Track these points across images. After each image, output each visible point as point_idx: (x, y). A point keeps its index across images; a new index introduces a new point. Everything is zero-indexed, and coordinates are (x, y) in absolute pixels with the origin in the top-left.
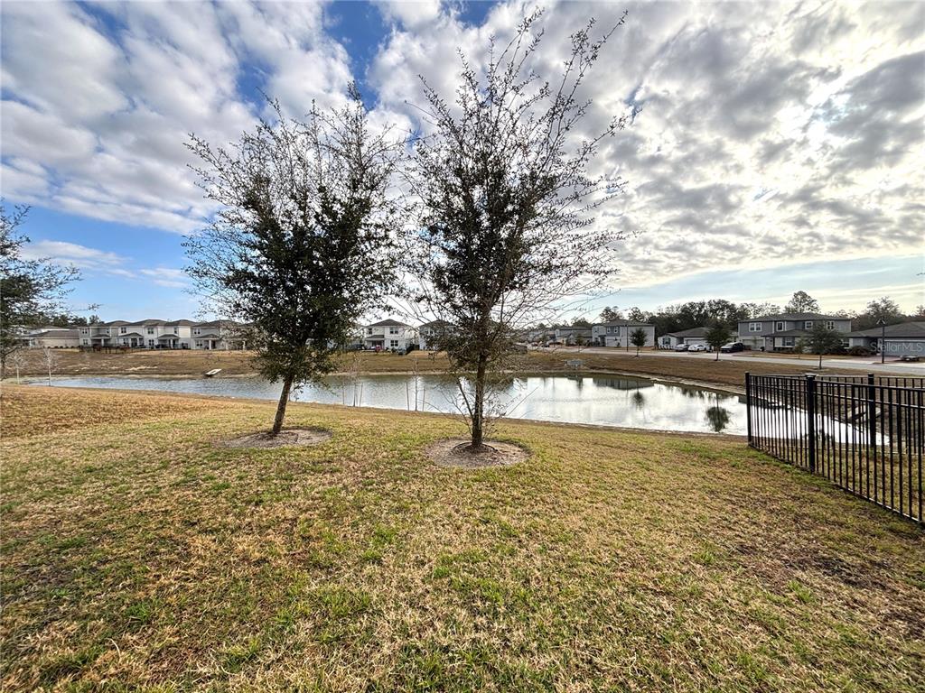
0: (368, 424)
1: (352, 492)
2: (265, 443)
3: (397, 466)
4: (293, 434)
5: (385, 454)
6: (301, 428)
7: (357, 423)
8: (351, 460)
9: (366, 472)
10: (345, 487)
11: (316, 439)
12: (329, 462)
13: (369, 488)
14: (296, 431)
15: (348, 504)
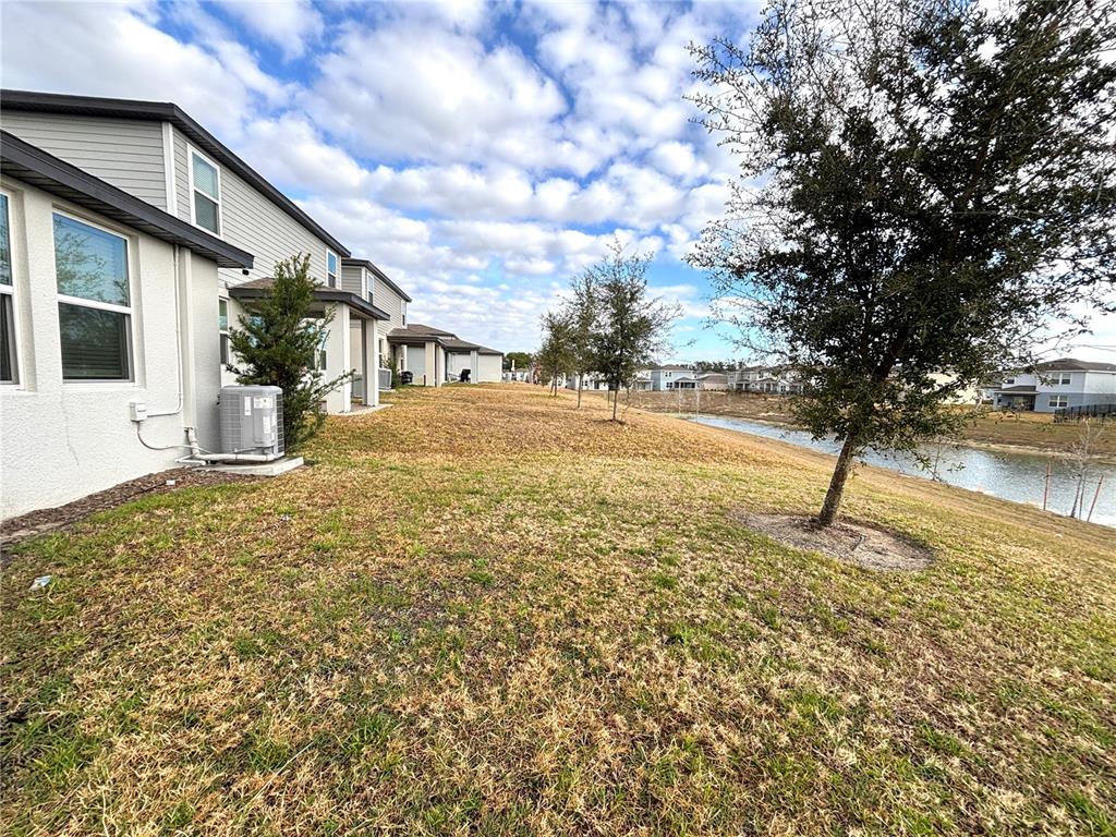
0: (1050, 566)
1: (868, 740)
2: (801, 535)
3: (1083, 743)
4: (853, 534)
5: (1057, 674)
6: (880, 528)
7: (1016, 555)
8: (936, 642)
9: (957, 699)
10: (861, 712)
11: (895, 557)
12: (876, 621)
13: (932, 761)
14: (864, 531)
15: (824, 773)
